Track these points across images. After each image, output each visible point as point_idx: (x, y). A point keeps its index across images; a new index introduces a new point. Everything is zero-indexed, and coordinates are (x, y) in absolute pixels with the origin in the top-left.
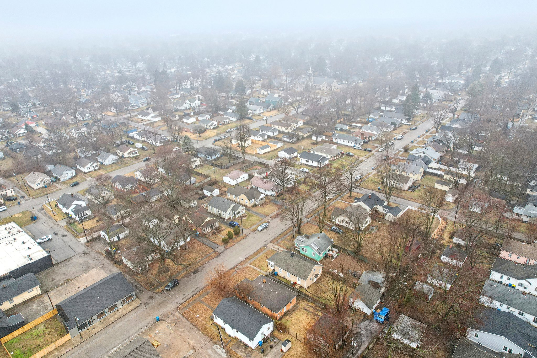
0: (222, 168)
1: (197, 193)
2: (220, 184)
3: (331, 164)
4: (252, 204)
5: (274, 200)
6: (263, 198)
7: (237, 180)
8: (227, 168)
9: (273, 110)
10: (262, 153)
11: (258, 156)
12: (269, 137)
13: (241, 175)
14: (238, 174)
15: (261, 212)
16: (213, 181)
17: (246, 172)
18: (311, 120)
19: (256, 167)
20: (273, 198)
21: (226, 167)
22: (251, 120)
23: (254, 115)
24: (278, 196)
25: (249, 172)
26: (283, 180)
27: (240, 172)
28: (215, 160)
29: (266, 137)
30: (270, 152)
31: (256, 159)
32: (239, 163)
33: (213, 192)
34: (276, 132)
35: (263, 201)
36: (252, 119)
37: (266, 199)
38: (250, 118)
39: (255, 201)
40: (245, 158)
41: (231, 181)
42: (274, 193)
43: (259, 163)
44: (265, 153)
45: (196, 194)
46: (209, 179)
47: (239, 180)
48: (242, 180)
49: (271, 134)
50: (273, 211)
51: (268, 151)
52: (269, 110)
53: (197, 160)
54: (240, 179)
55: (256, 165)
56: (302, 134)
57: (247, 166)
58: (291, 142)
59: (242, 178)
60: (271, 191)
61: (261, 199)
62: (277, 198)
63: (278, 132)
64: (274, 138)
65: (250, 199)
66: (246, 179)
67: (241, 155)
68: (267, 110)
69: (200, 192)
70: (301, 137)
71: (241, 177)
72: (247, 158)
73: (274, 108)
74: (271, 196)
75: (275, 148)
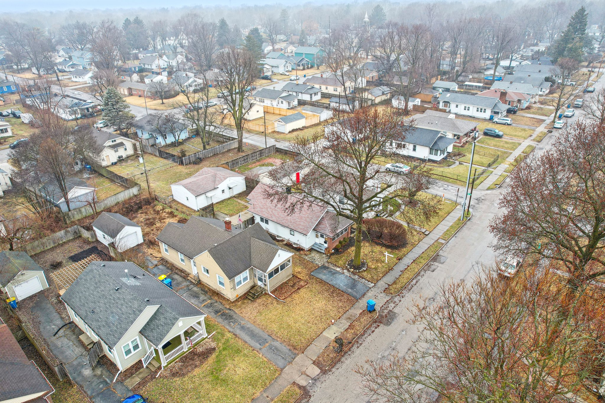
0: (182, 163)
1: (78, 236)
2: (159, 207)
3: (459, 154)
4: (242, 289)
5: (324, 267)
6: (283, 267)
7: (209, 194)
8: (195, 163)
9: (308, 68)
10: (287, 132)
11: (277, 136)
12: (301, 103)
13: (221, 181)
14: (215, 176)
15: (275, 327)
16: (145, 195)
17: (241, 173)
18: (380, 78)
19: (270, 161)
20: (319, 260)
21: (193, 159)
22: (270, 81)
23: (274, 74)
24: (337, 251)
25: (248, 173)
26: (360, 198)
27: (222, 172)
28: (173, 145)
29: (296, 103)
30: (304, 128)
31: (271, 142)
32: (229, 151)
33: (118, 237)
34: (316, 94)
35: (282, 277)
36: (270, 79)
37: (295, 264)
38: (266, 78)
39: (253, 275)
40: (244, 140)
41: (191, 196)
42: (321, 240)
43: (278, 151)
44: (293, 131)
45: (74, 239)
46: (134, 191)
47: (217, 196)
48: (227, 195)
49: (306, 97)
50: (321, 326)
51: (301, 127)
52: (301, 68)
53: (125, 142)
54: (218, 192)
55: (269, 157)
56: (370, 97)
57: (246, 158)
58: (348, 109)
59: (227, 190)
60: (311, 234)
61: (276, 271)
62: (334, 258)
63: (319, 94)
64: (313, 104)
65: (231, 275)
66: (236, 191)
67: (234, 134)
68: (298, 68)
69: (86, 234)
70: (369, 103)
71: (223, 186)
72: (249, 140)
73: (310, 66)
74: (311, 250)
75: (315, 121)
